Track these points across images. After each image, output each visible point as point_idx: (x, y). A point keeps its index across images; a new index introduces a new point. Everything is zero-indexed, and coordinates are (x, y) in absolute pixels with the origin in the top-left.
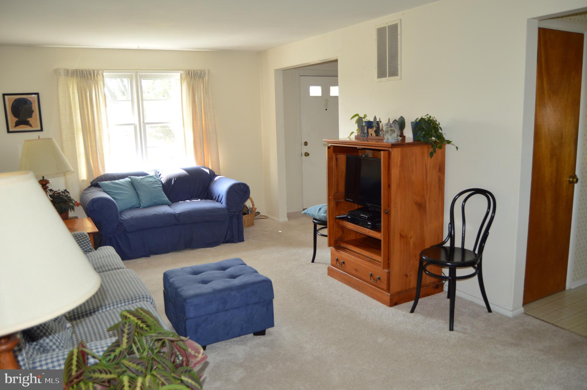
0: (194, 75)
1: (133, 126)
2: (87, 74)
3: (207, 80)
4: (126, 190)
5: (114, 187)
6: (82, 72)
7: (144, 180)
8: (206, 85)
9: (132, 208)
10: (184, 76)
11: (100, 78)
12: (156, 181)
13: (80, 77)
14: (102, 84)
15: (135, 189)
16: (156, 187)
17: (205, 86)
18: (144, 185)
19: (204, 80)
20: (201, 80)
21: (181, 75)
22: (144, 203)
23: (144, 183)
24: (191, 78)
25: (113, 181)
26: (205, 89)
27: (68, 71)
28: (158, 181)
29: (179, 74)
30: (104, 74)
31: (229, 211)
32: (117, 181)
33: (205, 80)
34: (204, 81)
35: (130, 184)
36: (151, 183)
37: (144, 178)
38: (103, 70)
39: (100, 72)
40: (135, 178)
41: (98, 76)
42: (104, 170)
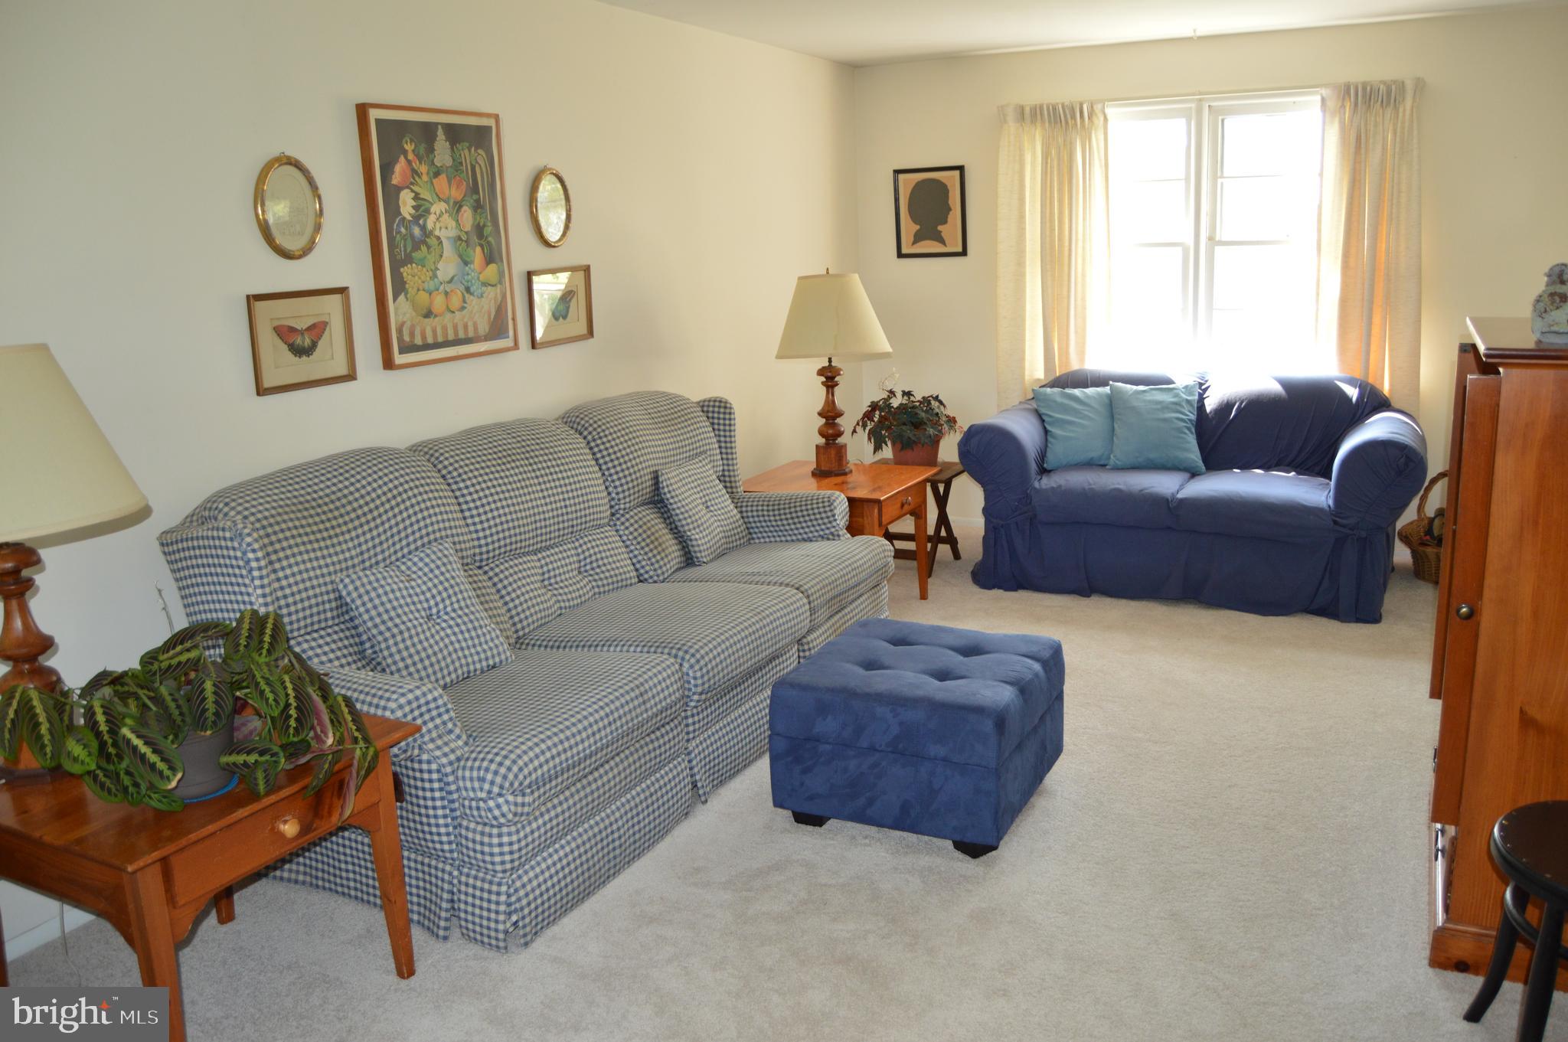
0: (1364, 96)
1: (1179, 249)
2: (1065, 116)
3: (1408, 112)
4: (1085, 417)
5: (1062, 405)
6: (1054, 109)
7: (1141, 396)
8: (1403, 128)
9: (1090, 465)
10: (1330, 104)
11: (1099, 121)
12: (1175, 403)
13: (1050, 122)
14: (1101, 137)
15: (1112, 417)
16: (1165, 420)
17: (1399, 130)
18: (1133, 409)
19: (1401, 110)
20: (1389, 111)
21: (1323, 100)
22: (1117, 456)
23: (1136, 404)
24: (1356, 104)
25: (1068, 391)
26: (1398, 139)
27: (1022, 109)
28: (1184, 404)
29: (1319, 98)
30: (1108, 111)
31: (1335, 522)
32: (1077, 392)
33: (1404, 111)
34: (1401, 114)
35: (1107, 401)
36: (1159, 407)
37: (1144, 391)
38: (1103, 101)
39: (1098, 107)
40: (1120, 388)
41: (1094, 119)
42: (1082, 360)
